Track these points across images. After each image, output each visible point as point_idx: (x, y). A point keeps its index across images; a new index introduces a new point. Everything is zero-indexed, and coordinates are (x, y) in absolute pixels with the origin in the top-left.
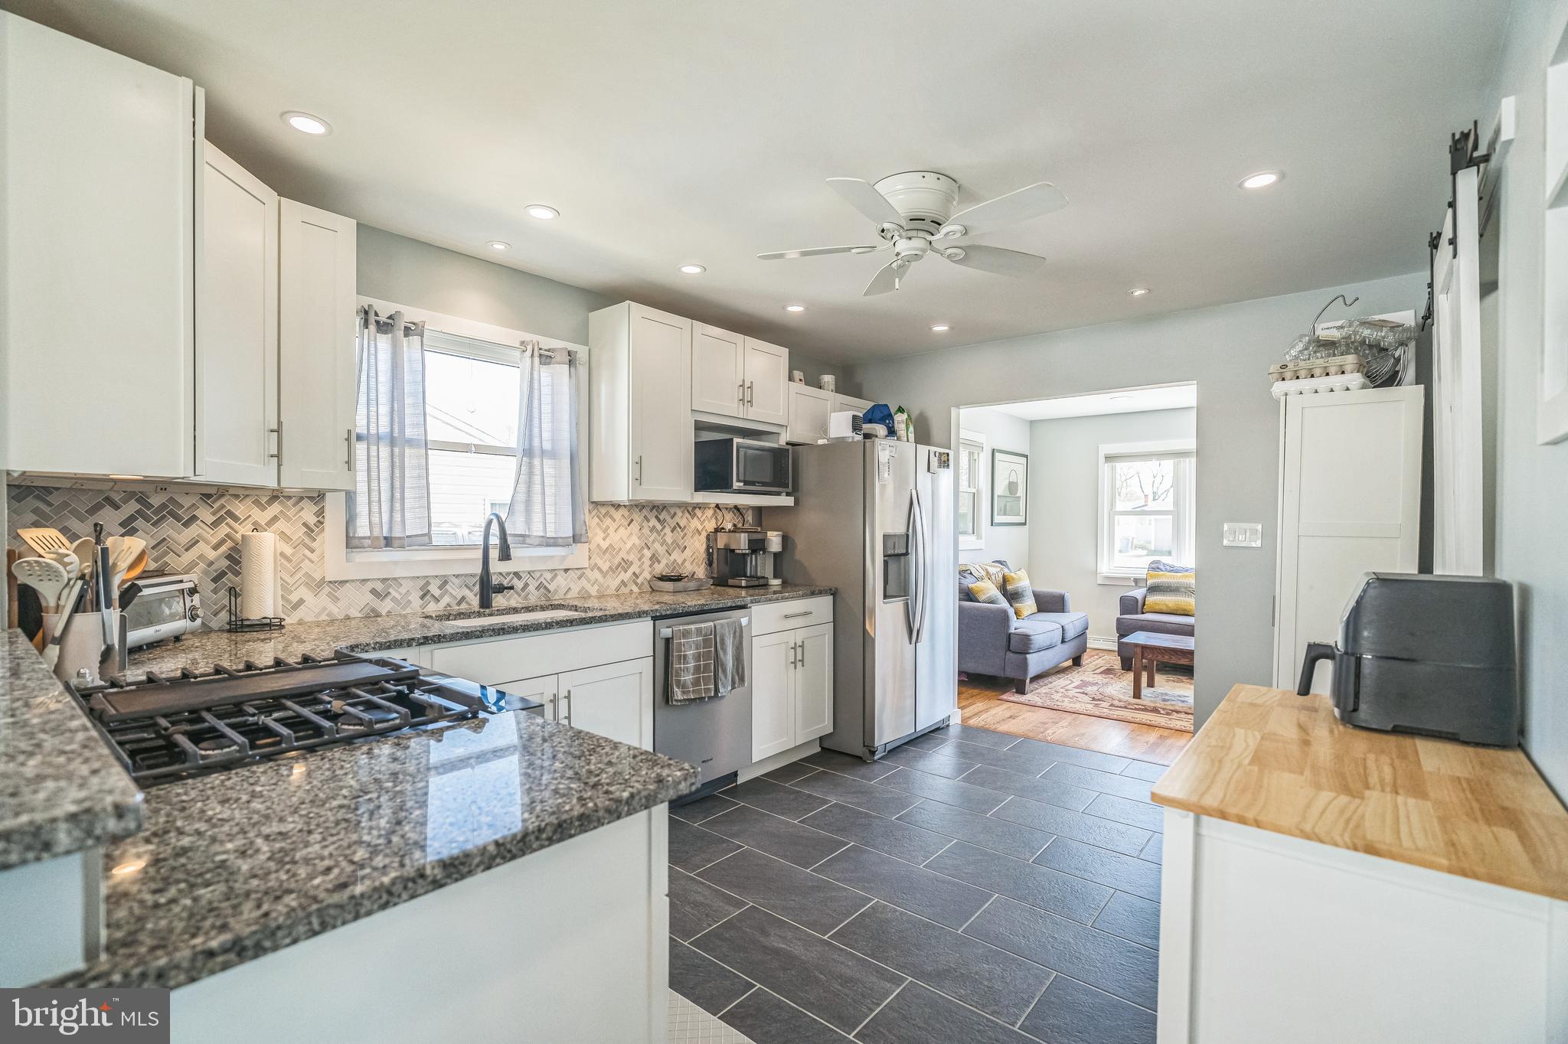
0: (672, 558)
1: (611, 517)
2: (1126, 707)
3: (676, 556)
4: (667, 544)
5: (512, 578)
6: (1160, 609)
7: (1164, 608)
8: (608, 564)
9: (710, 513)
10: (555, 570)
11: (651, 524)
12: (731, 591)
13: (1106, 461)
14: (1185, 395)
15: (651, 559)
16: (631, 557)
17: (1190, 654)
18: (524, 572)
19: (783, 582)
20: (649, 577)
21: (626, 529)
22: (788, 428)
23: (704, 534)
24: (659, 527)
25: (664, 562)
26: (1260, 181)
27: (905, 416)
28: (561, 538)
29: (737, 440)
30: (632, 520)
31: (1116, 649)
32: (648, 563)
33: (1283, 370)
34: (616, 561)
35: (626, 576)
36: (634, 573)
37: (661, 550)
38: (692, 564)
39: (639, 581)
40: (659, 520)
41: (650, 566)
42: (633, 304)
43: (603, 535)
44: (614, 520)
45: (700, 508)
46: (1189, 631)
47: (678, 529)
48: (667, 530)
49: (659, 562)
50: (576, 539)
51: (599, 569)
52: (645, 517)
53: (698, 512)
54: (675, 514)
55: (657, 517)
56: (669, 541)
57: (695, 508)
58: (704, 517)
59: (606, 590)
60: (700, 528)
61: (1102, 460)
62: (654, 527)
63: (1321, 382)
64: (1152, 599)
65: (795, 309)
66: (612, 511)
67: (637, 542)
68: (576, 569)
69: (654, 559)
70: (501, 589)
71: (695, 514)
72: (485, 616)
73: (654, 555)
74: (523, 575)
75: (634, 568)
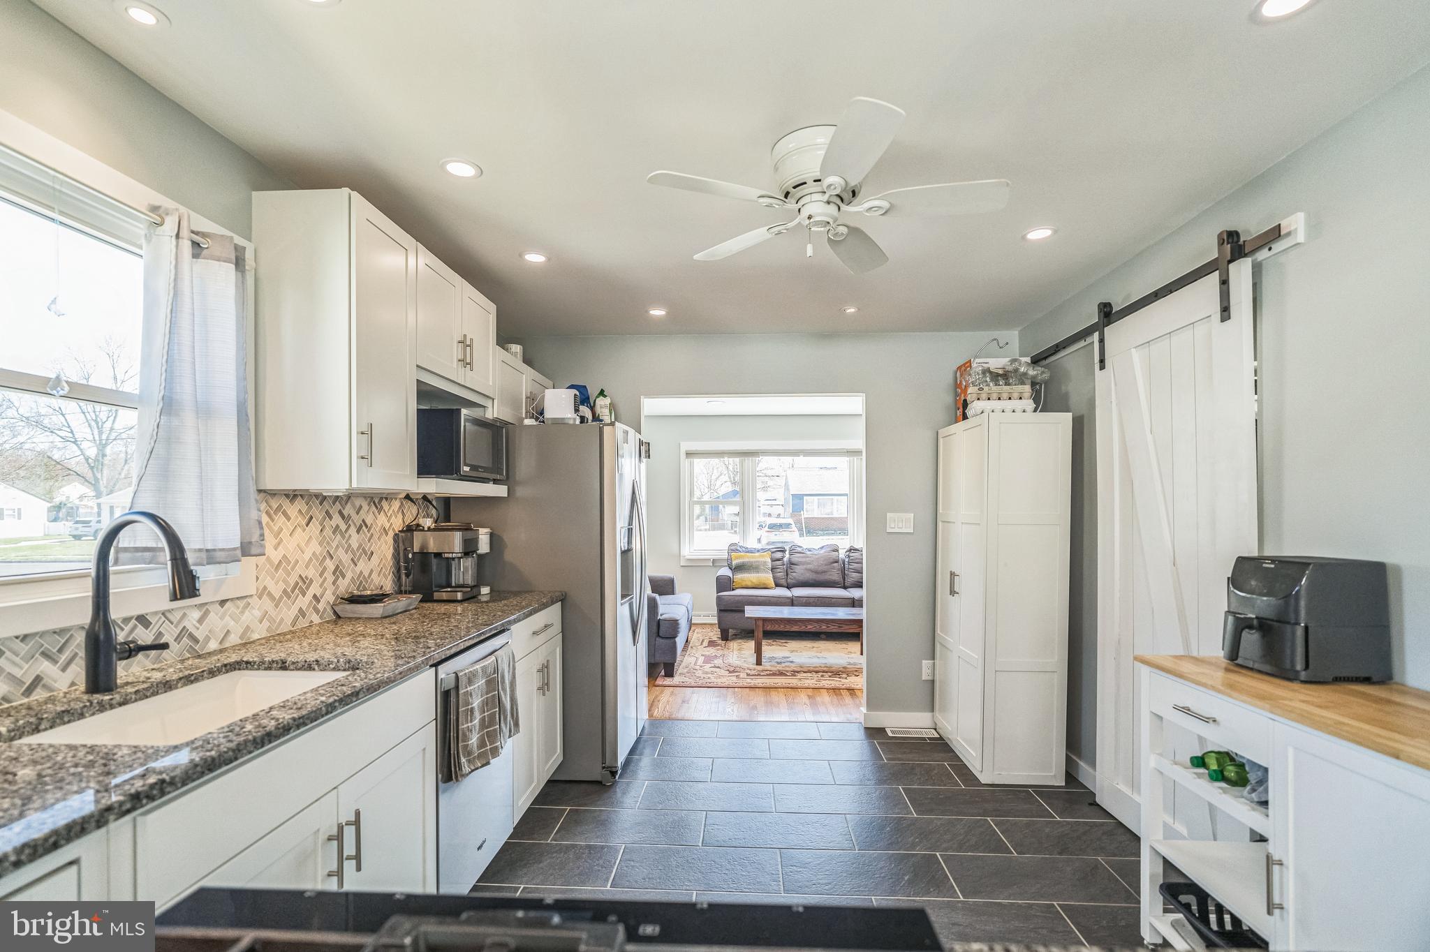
0: (358, 570)
1: (285, 514)
2: (759, 675)
3: (363, 566)
4: (353, 551)
5: (135, 627)
6: (746, 585)
7: (749, 584)
8: (282, 586)
9: (396, 504)
10: (206, 603)
11: (333, 523)
12: (443, 608)
13: (687, 457)
14: (854, 404)
15: (334, 573)
16: (311, 573)
17: (859, 623)
18: (156, 613)
19: (491, 590)
20: (332, 599)
21: (304, 530)
22: (496, 401)
23: (391, 534)
24: (343, 527)
25: (349, 575)
26: (1039, 234)
27: (607, 401)
28: (223, 550)
29: (464, 411)
30: (311, 518)
31: (717, 622)
32: (331, 578)
33: (980, 392)
34: (293, 579)
35: (304, 602)
36: (315, 596)
37: (345, 558)
38: (379, 575)
39: (321, 606)
40: (343, 517)
41: (334, 583)
42: (355, 195)
43: (275, 542)
44: (288, 518)
45: (386, 499)
46: (855, 603)
47: (364, 527)
48: (353, 530)
49: (344, 577)
50: (246, 549)
51: (270, 595)
52: (327, 512)
53: (385, 504)
54: (361, 507)
55: (340, 513)
56: (355, 545)
57: (381, 499)
58: (391, 512)
59: (280, 624)
60: (387, 526)
61: (683, 456)
62: (337, 526)
63: (1008, 405)
64: (739, 577)
65: (535, 258)
66: (286, 504)
67: (318, 549)
68: (237, 598)
69: (338, 572)
70: (132, 650)
71: (382, 507)
72: (112, 707)
73: (337, 567)
74: (153, 620)
75: (314, 589)
